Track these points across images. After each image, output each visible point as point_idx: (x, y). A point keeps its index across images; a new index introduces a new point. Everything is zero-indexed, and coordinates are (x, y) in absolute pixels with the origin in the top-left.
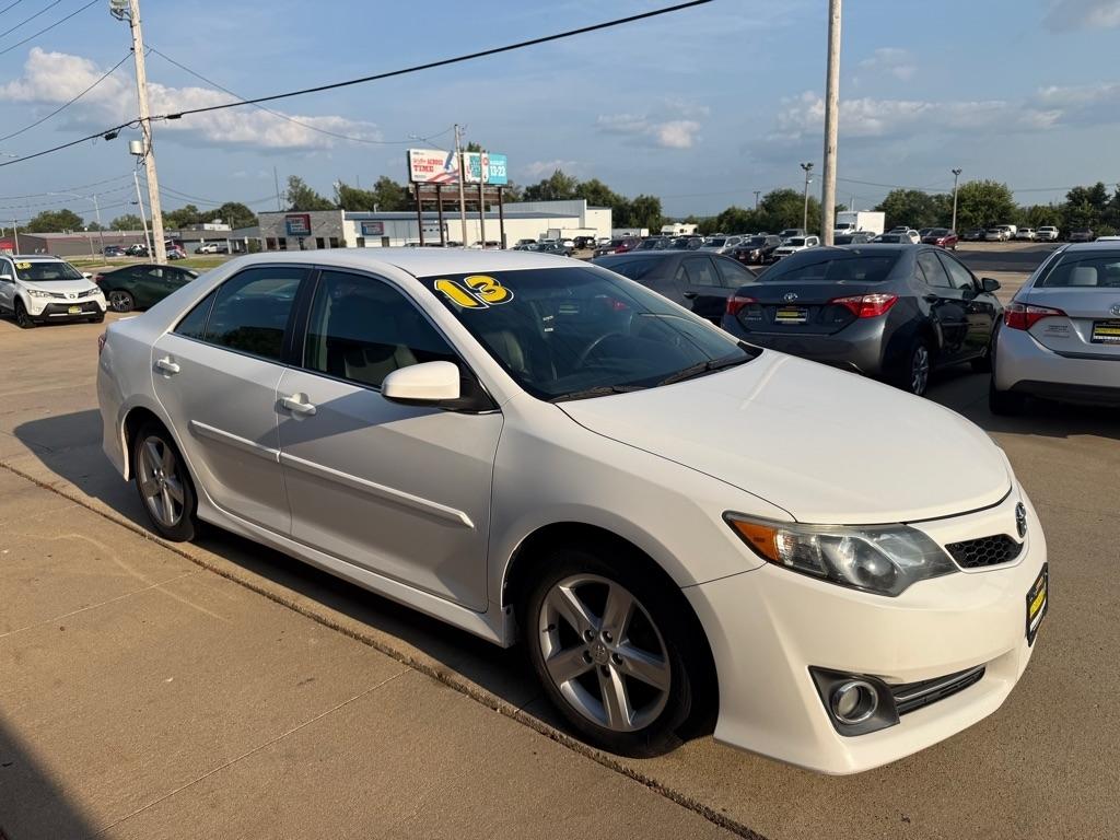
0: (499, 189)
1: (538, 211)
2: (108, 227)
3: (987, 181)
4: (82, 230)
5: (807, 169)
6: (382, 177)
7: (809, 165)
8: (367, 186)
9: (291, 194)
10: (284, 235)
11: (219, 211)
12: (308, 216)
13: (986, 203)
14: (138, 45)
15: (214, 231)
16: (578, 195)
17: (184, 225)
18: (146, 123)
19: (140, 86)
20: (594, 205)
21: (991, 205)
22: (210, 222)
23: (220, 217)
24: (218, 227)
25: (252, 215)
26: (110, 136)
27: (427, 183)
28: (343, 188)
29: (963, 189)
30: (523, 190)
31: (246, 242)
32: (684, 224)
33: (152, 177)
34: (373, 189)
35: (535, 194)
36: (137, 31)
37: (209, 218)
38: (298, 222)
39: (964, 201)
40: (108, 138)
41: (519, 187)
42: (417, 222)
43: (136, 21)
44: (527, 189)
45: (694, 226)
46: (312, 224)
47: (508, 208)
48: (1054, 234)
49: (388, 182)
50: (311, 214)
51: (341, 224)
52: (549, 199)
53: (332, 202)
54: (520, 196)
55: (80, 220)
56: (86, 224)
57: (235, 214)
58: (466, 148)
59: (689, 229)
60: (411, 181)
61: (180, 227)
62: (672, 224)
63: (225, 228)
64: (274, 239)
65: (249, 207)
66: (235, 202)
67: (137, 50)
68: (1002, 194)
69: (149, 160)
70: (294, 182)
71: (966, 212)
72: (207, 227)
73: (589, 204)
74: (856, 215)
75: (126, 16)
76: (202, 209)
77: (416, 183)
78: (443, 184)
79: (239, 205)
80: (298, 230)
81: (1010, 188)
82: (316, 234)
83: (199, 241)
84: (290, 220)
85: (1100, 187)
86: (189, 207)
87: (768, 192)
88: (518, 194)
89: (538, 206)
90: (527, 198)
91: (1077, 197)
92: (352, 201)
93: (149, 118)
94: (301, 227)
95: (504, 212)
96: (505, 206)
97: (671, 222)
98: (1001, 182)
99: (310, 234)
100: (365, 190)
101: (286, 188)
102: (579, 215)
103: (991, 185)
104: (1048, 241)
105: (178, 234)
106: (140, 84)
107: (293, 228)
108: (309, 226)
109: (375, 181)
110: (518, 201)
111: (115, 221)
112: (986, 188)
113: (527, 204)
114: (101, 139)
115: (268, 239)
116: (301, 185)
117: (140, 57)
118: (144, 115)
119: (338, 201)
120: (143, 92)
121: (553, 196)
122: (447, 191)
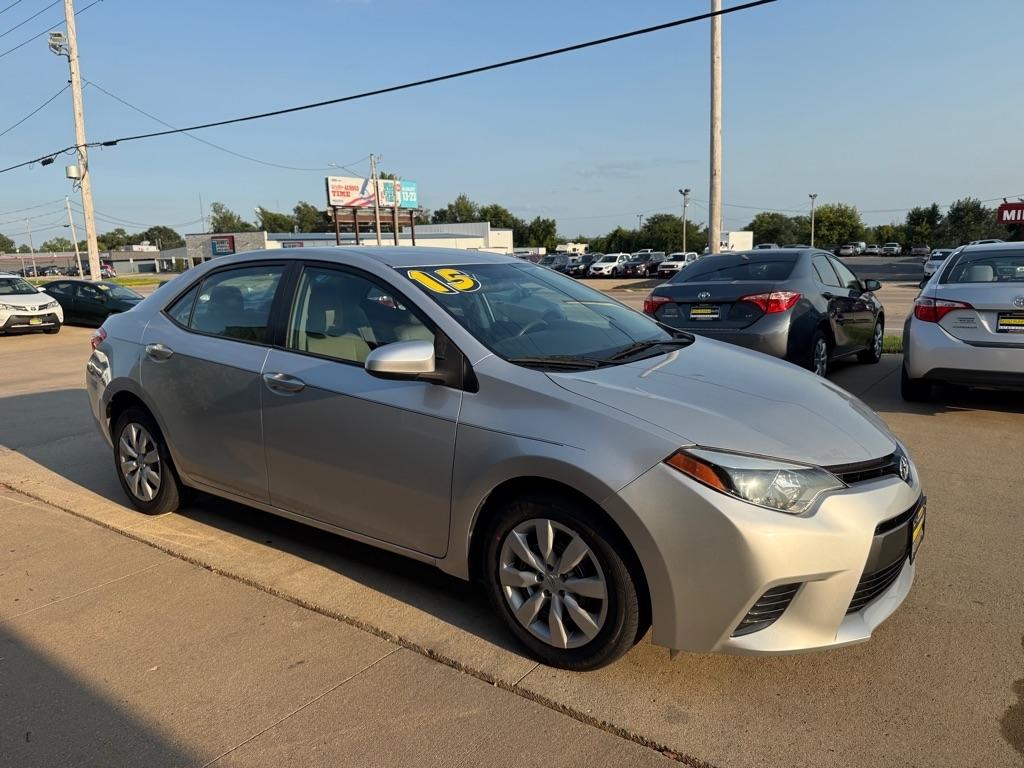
0: (411, 213)
1: (446, 232)
2: (39, 249)
3: (840, 205)
4: (14, 251)
5: (684, 195)
6: (300, 202)
7: (686, 191)
8: (287, 210)
9: (214, 218)
10: (209, 255)
11: (146, 233)
12: (233, 237)
13: (840, 224)
14: (76, 78)
15: (142, 251)
16: (482, 219)
17: (113, 247)
18: (83, 149)
19: (77, 116)
20: (495, 227)
21: (843, 225)
22: (138, 243)
23: (148, 239)
24: (146, 248)
25: (179, 237)
26: (47, 162)
27: (344, 207)
28: (264, 213)
29: (820, 211)
30: (432, 214)
31: (174, 262)
32: (575, 243)
33: (87, 199)
34: (292, 213)
35: (441, 217)
36: (75, 66)
37: (138, 240)
38: (222, 242)
39: (821, 222)
40: (44, 163)
41: (428, 211)
42: (335, 242)
43: (74, 56)
45: (584, 246)
46: (236, 245)
47: (418, 229)
48: (897, 249)
49: (306, 206)
50: (236, 235)
51: (264, 243)
52: (458, 222)
53: (254, 225)
54: (430, 219)
55: (12, 243)
56: (17, 246)
57: (163, 237)
59: (581, 248)
60: (329, 205)
61: (110, 248)
62: (565, 244)
63: (154, 249)
64: (199, 259)
65: (177, 230)
66: (161, 225)
67: (74, 83)
68: (852, 216)
69: (85, 183)
70: (217, 208)
71: (824, 231)
72: (136, 248)
73: (492, 226)
74: (728, 234)
75: (64, 52)
76: (130, 232)
77: (335, 209)
78: (359, 207)
79: (165, 228)
80: (223, 250)
81: (859, 211)
83: (129, 261)
84: (215, 241)
85: (935, 207)
86: (117, 230)
87: (650, 215)
88: (427, 217)
89: (446, 228)
90: (435, 221)
91: (916, 217)
92: (273, 224)
93: (85, 145)
94: (226, 247)
95: (416, 233)
96: (416, 227)
97: (563, 242)
98: (851, 206)
99: (234, 252)
100: (285, 214)
101: (210, 213)
102: (484, 235)
103: (843, 207)
104: (892, 255)
105: (108, 255)
106: (77, 113)
107: (218, 248)
108: (233, 246)
109: (295, 206)
110: (427, 223)
111: (45, 244)
112: (839, 210)
113: (436, 226)
114: (39, 165)
115: (194, 259)
116: (224, 211)
117: (77, 89)
118: (81, 142)
119: (260, 224)
120: (80, 121)
121: (458, 219)
122: (363, 214)
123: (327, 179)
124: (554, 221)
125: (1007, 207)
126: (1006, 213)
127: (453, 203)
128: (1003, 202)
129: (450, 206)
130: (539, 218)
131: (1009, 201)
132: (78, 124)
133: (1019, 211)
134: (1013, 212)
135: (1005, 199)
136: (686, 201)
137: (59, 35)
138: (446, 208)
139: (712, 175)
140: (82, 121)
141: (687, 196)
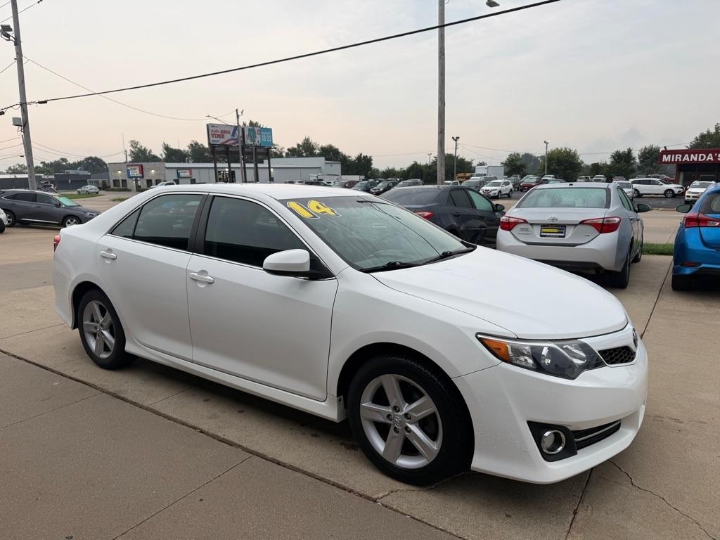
0: (268, 149)
3: (566, 148)
5: (456, 140)
6: (193, 141)
7: (458, 138)
8: (184, 147)
9: (132, 152)
10: (126, 178)
11: (83, 162)
12: (142, 165)
13: (565, 161)
15: (78, 175)
16: (320, 155)
17: (58, 171)
20: (329, 160)
21: (569, 163)
23: (83, 166)
24: (81, 172)
25: (105, 165)
27: (219, 146)
28: (167, 148)
29: (551, 153)
30: (286, 151)
31: (100, 182)
34: (187, 149)
35: (293, 153)
37: (76, 166)
38: (135, 169)
41: (282, 149)
42: (213, 171)
44: (289, 150)
46: (144, 171)
47: (275, 162)
49: (197, 144)
50: (145, 164)
52: (300, 156)
53: (160, 157)
54: (284, 154)
57: (94, 165)
58: (248, 124)
60: (210, 143)
63: (87, 173)
64: (118, 180)
65: (104, 160)
66: (93, 156)
68: (575, 154)
70: (134, 144)
71: (554, 166)
72: (71, 172)
73: (326, 160)
74: (486, 168)
75: (11, 38)
76: (71, 161)
77: (213, 146)
78: (230, 146)
79: (96, 158)
80: (135, 174)
81: (578, 153)
82: (146, 177)
84: (129, 168)
85: (630, 151)
86: (62, 159)
88: (281, 153)
89: (294, 161)
90: (288, 156)
91: (617, 158)
92: (173, 155)
94: (137, 172)
95: (272, 166)
96: (272, 160)
98: (573, 149)
99: (143, 177)
100: (182, 149)
101: (129, 148)
102: (320, 167)
103: (568, 150)
105: (53, 177)
107: (132, 173)
108: (141, 171)
109: (189, 144)
110: (282, 157)
111: (10, 169)
112: (566, 152)
113: (288, 159)
115: (115, 181)
116: (138, 146)
119: (164, 156)
121: (304, 154)
122: (234, 150)
123: (208, 126)
124: (370, 157)
125: (667, 152)
126: (664, 156)
127: (301, 144)
128: (664, 149)
129: (298, 145)
130: (361, 155)
131: (668, 149)
133: (673, 156)
134: (669, 156)
135: (665, 147)
138: (296, 146)
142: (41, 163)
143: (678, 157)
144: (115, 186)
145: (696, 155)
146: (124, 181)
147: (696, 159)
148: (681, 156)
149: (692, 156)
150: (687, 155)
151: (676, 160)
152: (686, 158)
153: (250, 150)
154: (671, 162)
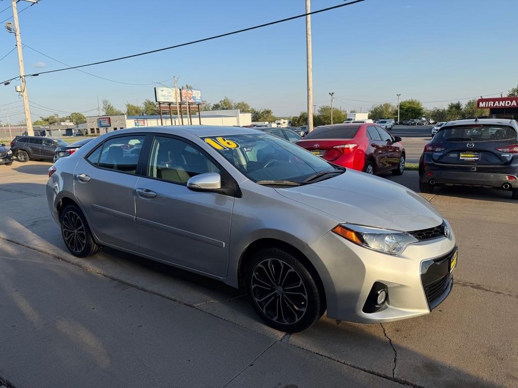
0: (198, 105)
1: (218, 114)
3: (412, 99)
6: (146, 100)
7: (333, 93)
8: (141, 105)
9: (104, 107)
10: (99, 127)
11: (69, 116)
12: (109, 118)
14: (19, 44)
15: (66, 125)
16: (237, 107)
17: (52, 123)
18: (23, 77)
20: (243, 112)
22: (64, 121)
23: (69, 119)
24: (68, 123)
25: (84, 118)
26: (7, 84)
27: (164, 103)
28: (128, 105)
29: (402, 103)
30: (212, 105)
32: (284, 119)
33: (26, 101)
35: (216, 107)
36: (18, 38)
38: (105, 121)
40: (6, 84)
41: (209, 104)
42: (160, 119)
43: (18, 33)
44: (214, 105)
45: (288, 121)
49: (149, 102)
50: (111, 117)
51: (125, 121)
52: (223, 109)
54: (210, 108)
57: (79, 119)
60: (156, 101)
61: (50, 124)
62: (280, 120)
63: (71, 124)
64: (94, 129)
65: (83, 114)
66: (77, 112)
67: (18, 46)
69: (25, 94)
70: (105, 102)
72: (63, 123)
73: (240, 112)
74: (355, 115)
75: (13, 31)
76: (61, 116)
77: (160, 103)
78: (172, 103)
79: (78, 113)
81: (421, 102)
82: (113, 126)
83: (58, 130)
84: (101, 120)
85: (459, 104)
86: (55, 114)
89: (217, 112)
90: (213, 109)
92: (133, 112)
93: (24, 76)
94: (106, 123)
95: (201, 115)
96: (201, 112)
98: (418, 100)
99: (110, 126)
100: (139, 106)
102: (236, 116)
103: (414, 100)
105: (48, 127)
106: (20, 60)
107: (103, 124)
108: (110, 122)
109: (144, 102)
110: (209, 110)
112: (412, 102)
113: (213, 111)
114: (3, 85)
115: (91, 129)
116: (108, 104)
117: (20, 49)
118: (22, 74)
119: (126, 111)
120: (21, 64)
121: (225, 108)
122: (174, 106)
123: (155, 88)
125: (482, 100)
126: (481, 103)
128: (481, 98)
129: (221, 102)
131: (483, 98)
132: (21, 65)
133: (487, 103)
134: (484, 103)
136: (332, 99)
137: (10, 23)
138: (219, 103)
139: (308, 90)
140: (23, 64)
141: (333, 96)
142: (41, 117)
143: (491, 104)
144: (92, 132)
145: (504, 102)
146: (98, 129)
147: (503, 105)
148: (492, 103)
149: (501, 102)
150: (497, 102)
151: (489, 106)
152: (497, 104)
153: (185, 106)
154: (485, 107)
